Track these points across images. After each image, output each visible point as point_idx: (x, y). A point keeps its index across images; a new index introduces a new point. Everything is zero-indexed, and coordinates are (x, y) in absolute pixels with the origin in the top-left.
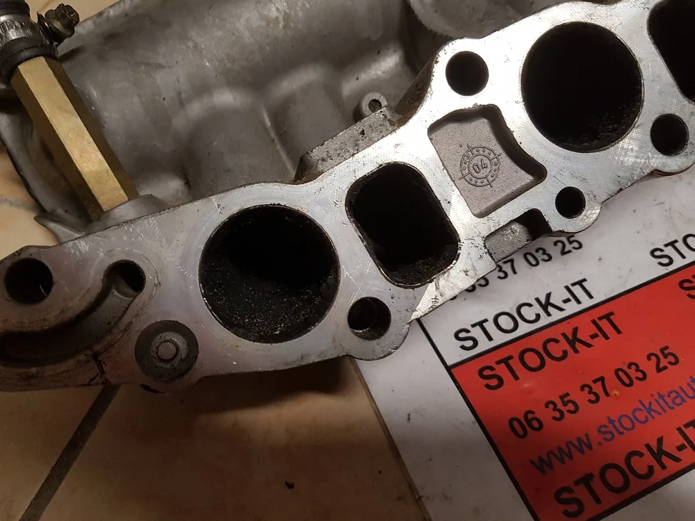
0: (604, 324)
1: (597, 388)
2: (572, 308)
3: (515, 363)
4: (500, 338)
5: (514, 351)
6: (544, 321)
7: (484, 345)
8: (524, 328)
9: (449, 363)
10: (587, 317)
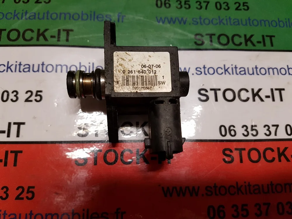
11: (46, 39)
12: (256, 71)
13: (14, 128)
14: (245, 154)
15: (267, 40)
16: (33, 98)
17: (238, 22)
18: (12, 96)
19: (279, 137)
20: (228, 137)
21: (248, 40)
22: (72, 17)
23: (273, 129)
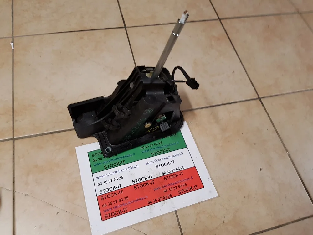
0: (121, 192)
1: (116, 202)
2: (117, 189)
3: (106, 197)
4: (106, 192)
5: (107, 195)
6: (113, 190)
7: (103, 193)
8: (110, 191)
9: (97, 195)
10: (119, 191)
11: (119, 164)
12: (167, 158)
13: (119, 186)
14: (169, 177)
15: (168, 150)
16: (121, 178)
17: (160, 147)
18: (116, 179)
19: (175, 171)
20: (164, 174)
21: (164, 151)
22: (123, 157)
23: (173, 170)
